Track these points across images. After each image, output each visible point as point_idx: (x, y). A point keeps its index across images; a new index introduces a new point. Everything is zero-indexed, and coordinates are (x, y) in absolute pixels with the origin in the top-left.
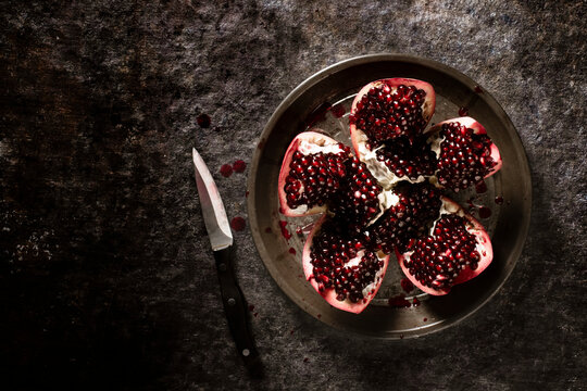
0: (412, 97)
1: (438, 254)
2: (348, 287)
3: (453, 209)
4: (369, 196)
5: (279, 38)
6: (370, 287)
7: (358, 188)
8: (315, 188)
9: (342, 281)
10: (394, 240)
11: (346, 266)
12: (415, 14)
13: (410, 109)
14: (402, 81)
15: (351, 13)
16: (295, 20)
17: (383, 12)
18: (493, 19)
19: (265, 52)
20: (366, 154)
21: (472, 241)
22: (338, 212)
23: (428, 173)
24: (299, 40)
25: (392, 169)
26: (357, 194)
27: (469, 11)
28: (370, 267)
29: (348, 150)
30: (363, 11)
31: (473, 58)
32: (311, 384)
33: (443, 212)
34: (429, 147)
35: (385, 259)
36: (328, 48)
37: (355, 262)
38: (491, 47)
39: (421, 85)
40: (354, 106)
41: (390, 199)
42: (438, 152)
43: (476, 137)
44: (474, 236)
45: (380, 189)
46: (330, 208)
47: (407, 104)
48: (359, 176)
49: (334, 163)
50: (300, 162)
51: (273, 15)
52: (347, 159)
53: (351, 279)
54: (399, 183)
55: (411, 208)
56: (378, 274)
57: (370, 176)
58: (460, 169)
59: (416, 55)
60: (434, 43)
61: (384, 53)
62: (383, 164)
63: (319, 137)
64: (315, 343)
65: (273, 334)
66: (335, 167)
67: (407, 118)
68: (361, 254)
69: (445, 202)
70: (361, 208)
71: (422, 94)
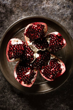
0: (41, 27)
1: (50, 69)
2: (27, 80)
3: (54, 57)
4: (31, 55)
5: (6, 11)
6: (33, 80)
7: (28, 53)
8: (16, 54)
9: (25, 79)
10: (38, 67)
11: (26, 74)
12: (43, 5)
13: (41, 31)
14: (38, 23)
15: (26, 5)
16: (11, 7)
17: (35, 4)
18: (64, 6)
19: (3, 15)
20: (30, 44)
21: (59, 65)
22: (23, 60)
23: (46, 48)
24: (12, 12)
25: (37, 47)
26: (28, 55)
27: (58, 4)
28: (32, 74)
29: (25, 43)
30: (29, 4)
31: (59, 17)
32: (15, 106)
33: (51, 58)
34: (46, 40)
35: (36, 72)
36: (20, 14)
37: (28, 73)
38: (64, 14)
39: (43, 24)
40: (25, 31)
41: (37, 56)
42: (49, 42)
43: (59, 37)
44: (60, 64)
45: (34, 53)
46: (20, 59)
47: (40, 29)
48: (28, 50)
49: (21, 46)
50: (12, 47)
51: (5, 5)
52: (24, 45)
53: (27, 78)
54: (39, 51)
55: (42, 57)
56: (35, 76)
57: (31, 50)
58: (55, 46)
59: (44, 16)
60: (49, 13)
61: (35, 16)
62: (34, 46)
63: (16, 40)
64: (16, 95)
65: (5, 92)
66: (21, 47)
67: (40, 33)
68: (30, 71)
69: (51, 55)
70: (29, 58)
71: (43, 26)
